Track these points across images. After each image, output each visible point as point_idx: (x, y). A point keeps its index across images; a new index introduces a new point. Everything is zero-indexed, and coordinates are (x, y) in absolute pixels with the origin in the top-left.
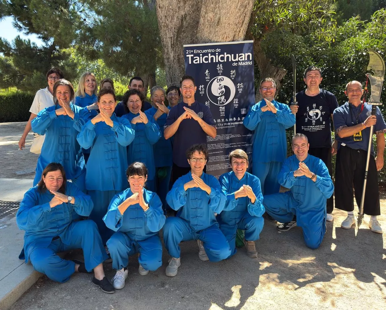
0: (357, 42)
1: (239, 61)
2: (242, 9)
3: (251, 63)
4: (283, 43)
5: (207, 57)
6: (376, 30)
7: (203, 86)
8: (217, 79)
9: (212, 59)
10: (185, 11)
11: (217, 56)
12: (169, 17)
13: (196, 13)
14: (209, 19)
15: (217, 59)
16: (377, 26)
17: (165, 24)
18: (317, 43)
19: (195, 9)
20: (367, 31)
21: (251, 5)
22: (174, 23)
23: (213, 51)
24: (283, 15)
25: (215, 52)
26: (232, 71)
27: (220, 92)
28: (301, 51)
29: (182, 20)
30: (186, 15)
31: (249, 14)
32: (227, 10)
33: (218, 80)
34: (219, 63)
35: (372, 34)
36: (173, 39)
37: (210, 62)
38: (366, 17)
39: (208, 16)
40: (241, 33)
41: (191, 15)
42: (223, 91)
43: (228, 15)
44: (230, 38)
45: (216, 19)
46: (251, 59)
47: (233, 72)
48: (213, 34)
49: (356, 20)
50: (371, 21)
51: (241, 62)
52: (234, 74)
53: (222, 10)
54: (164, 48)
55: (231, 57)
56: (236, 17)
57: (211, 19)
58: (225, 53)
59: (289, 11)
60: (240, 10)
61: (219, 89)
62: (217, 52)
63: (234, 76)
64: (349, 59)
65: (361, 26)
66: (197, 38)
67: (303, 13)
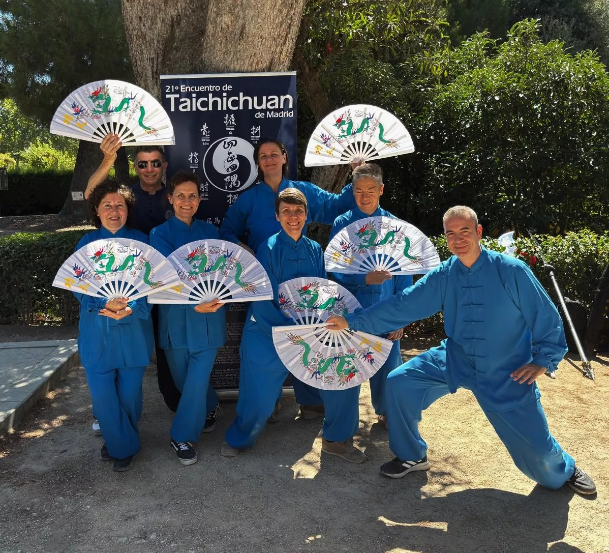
0: (484, 77)
1: (267, 109)
2: (285, 11)
3: (291, 114)
4: (358, 76)
5: (206, 99)
6: (515, 56)
7: (196, 154)
8: (223, 142)
9: (215, 103)
10: (178, 10)
11: (225, 99)
12: (147, 19)
13: (200, 13)
14: (224, 26)
15: (225, 104)
16: (518, 50)
17: (139, 33)
18: (417, 78)
19: (196, 7)
20: (500, 57)
21: (302, 4)
22: (156, 32)
23: (218, 88)
24: (358, 25)
25: (221, 91)
26: (254, 128)
27: (230, 167)
28: (390, 92)
29: (172, 26)
30: (179, 17)
31: (297, 20)
32: (257, 11)
33: (227, 144)
34: (229, 111)
35: (508, 63)
36: (155, 63)
37: (210, 109)
38: (499, 32)
39: (221, 21)
40: (283, 56)
41: (189, 17)
42: (236, 165)
43: (260, 20)
44: (265, 65)
45: (237, 27)
46: (291, 106)
47: (257, 130)
48: (231, 56)
49: (483, 37)
50: (507, 39)
51: (273, 112)
52: (257, 134)
53: (247, 11)
54: (139, 80)
55: (253, 103)
56: (274, 26)
57: (228, 26)
58: (241, 94)
59: (368, 18)
60: (280, 11)
61: (228, 161)
62: (225, 92)
63: (257, 138)
64: (472, 107)
65: (490, 48)
66: (202, 62)
67: (393, 23)
